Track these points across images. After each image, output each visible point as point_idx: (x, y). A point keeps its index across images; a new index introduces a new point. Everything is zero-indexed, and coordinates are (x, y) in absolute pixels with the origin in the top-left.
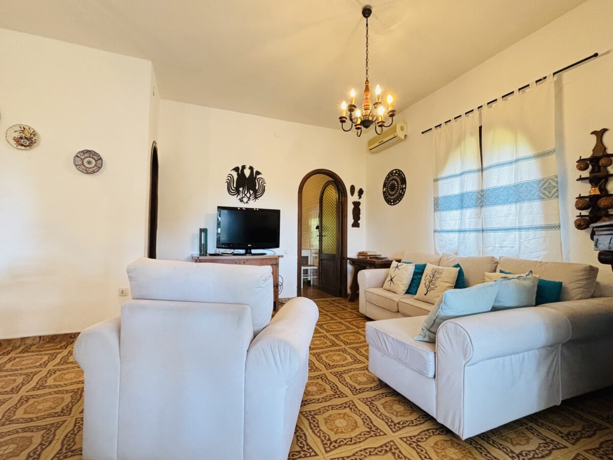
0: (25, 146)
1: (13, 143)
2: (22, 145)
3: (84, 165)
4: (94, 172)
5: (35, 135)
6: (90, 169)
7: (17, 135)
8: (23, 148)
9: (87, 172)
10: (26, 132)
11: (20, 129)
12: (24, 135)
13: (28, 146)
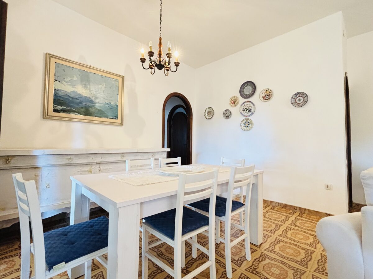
0: (267, 99)
1: (262, 99)
2: (266, 99)
3: (297, 103)
4: (303, 105)
5: (271, 92)
6: (301, 104)
7: (264, 95)
8: (266, 100)
9: (299, 106)
10: (267, 92)
11: (265, 91)
12: (266, 94)
13: (268, 99)
